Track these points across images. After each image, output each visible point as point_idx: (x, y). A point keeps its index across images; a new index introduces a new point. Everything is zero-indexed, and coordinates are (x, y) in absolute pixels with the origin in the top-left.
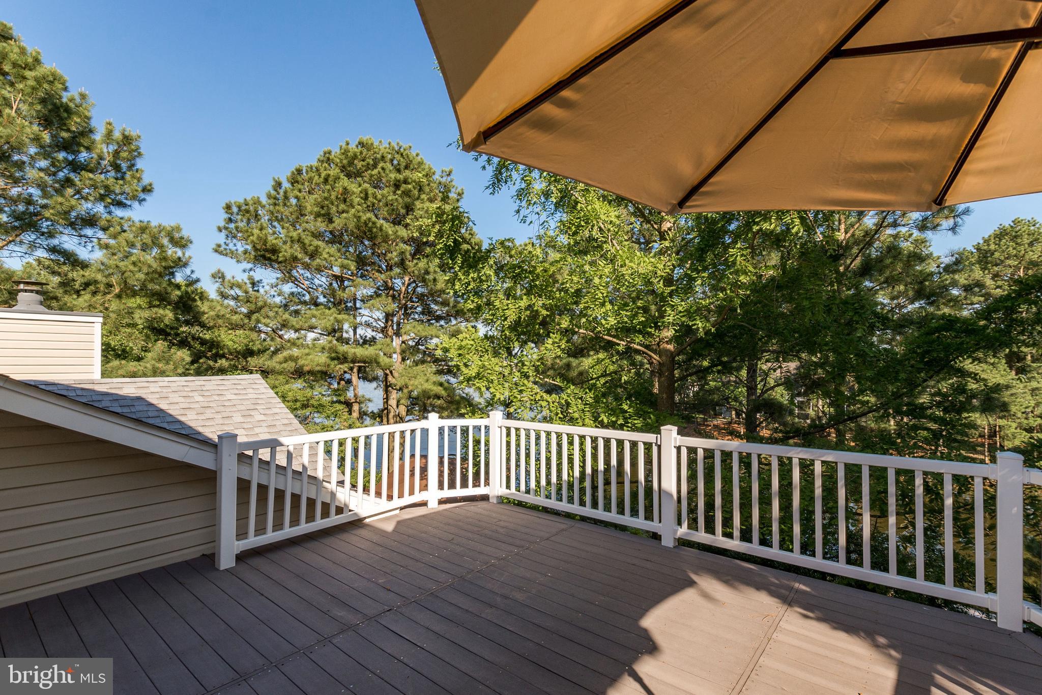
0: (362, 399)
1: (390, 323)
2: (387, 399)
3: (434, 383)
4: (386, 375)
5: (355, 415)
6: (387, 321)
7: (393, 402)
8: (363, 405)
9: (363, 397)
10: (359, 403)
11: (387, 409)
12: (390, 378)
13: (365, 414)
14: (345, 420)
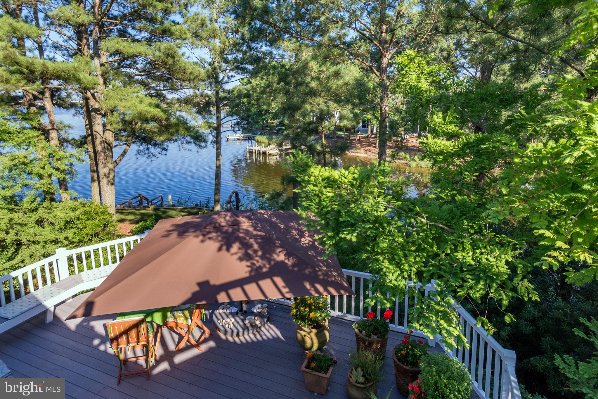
0: (61, 126)
1: (85, 41)
2: (90, 125)
3: (150, 105)
4: (86, 99)
5: (54, 142)
6: (80, 39)
7: (98, 128)
8: (62, 133)
9: (61, 123)
10: (57, 130)
11: (92, 135)
12: (92, 102)
13: (66, 141)
14: (43, 148)
